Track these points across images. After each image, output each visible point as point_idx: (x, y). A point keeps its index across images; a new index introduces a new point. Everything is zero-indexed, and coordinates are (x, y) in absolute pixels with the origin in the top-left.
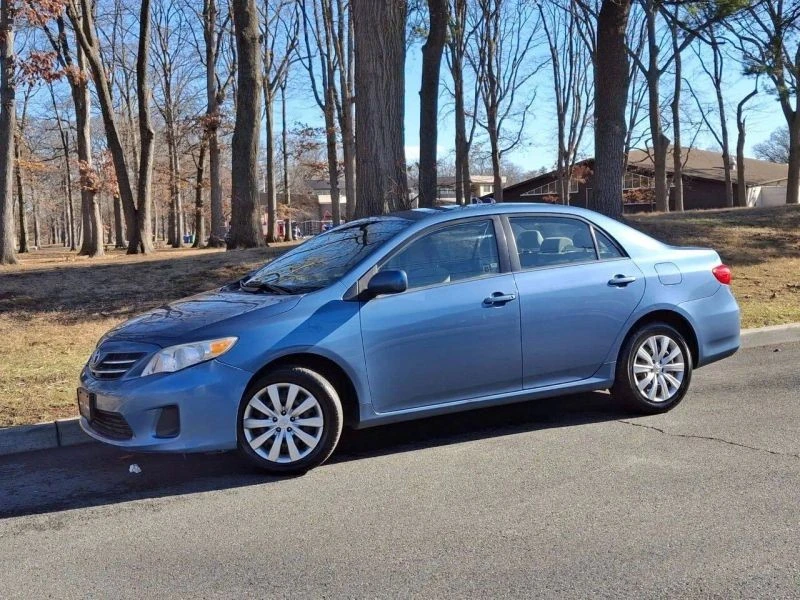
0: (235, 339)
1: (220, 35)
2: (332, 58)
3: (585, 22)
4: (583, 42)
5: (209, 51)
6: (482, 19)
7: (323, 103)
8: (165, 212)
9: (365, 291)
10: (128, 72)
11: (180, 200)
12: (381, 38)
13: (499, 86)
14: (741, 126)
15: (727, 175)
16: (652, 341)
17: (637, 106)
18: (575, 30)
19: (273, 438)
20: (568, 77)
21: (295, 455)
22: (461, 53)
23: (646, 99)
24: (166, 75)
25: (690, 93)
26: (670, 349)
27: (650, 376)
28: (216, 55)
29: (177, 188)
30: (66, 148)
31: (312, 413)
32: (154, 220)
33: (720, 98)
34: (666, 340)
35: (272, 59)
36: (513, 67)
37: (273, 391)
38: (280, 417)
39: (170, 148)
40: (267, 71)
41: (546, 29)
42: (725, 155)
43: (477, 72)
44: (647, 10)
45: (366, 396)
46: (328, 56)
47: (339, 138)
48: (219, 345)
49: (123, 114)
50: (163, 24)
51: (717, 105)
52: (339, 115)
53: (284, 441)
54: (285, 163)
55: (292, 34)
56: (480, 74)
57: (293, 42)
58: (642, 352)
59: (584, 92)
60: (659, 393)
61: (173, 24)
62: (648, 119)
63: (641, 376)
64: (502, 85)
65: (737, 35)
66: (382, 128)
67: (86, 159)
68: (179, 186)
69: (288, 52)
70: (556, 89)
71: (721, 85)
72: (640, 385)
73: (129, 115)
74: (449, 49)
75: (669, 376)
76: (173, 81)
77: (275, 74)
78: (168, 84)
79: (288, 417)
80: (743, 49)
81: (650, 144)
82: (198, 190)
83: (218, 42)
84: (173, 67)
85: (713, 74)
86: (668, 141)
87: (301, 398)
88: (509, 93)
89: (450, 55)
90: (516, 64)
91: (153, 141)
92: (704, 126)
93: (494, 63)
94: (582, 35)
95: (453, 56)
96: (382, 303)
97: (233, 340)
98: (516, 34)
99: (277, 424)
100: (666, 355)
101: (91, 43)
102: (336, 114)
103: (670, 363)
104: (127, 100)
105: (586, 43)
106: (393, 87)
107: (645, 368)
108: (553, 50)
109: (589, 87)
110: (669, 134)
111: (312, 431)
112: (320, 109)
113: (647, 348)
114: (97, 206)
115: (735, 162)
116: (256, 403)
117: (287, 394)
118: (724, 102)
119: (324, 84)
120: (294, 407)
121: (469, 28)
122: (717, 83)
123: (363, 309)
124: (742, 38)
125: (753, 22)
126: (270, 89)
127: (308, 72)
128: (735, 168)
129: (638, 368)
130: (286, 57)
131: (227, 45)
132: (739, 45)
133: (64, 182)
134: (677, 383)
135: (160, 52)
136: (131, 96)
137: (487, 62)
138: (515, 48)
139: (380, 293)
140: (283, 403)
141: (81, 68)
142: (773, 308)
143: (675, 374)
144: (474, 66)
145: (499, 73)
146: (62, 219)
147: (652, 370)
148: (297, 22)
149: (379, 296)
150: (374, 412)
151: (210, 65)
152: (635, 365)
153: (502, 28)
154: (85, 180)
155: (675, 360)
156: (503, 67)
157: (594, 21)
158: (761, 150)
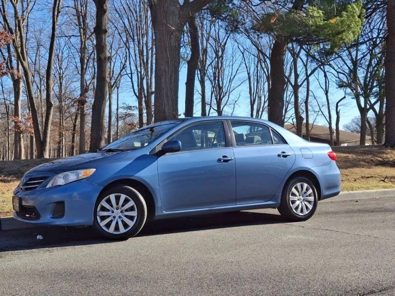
0: (95, 170)
1: (88, 61)
2: (143, 73)
3: (264, 62)
4: (263, 71)
5: (82, 67)
6: (215, 58)
7: (138, 95)
8: (56, 146)
9: (160, 151)
10: (41, 78)
11: (64, 140)
12: (168, 54)
13: (222, 91)
14: (338, 113)
15: (331, 137)
16: (299, 185)
17: (289, 103)
18: (259, 66)
19: (111, 221)
20: (255, 88)
21: (122, 230)
22: (205, 74)
23: (293, 99)
24: (60, 79)
25: (313, 97)
26: (307, 190)
27: (298, 202)
28: (86, 69)
29: (62, 134)
30: (8, 114)
31: (132, 209)
32: (50, 150)
33: (328, 100)
34: (306, 185)
35: (113, 74)
36: (230, 82)
37: (112, 197)
38: (115, 211)
39: (60, 114)
40: (110, 80)
41: (245, 64)
42: (330, 127)
43: (212, 84)
44: (293, 57)
45: (159, 203)
46: (141, 72)
47: (145, 111)
48: (86, 172)
49: (38, 98)
50: (60, 55)
51: (327, 103)
52: (145, 100)
53: (117, 223)
54: (118, 124)
55: (123, 62)
56: (213, 85)
57: (124, 66)
58: (294, 190)
59: (263, 96)
60: (302, 211)
61: (65, 55)
62: (294, 109)
63: (293, 202)
64: (224, 91)
65: (336, 71)
66: (167, 96)
67: (18, 116)
68: (64, 133)
69: (121, 71)
70: (250, 93)
71: (328, 94)
72: (293, 206)
73: (41, 98)
74: (199, 72)
75: (307, 203)
76: (64, 82)
77: (114, 81)
78: (61, 83)
79: (119, 211)
80: (339, 78)
81: (295, 120)
82: (73, 134)
83: (87, 63)
84: (64, 76)
85: (324, 89)
86: (303, 119)
87: (126, 201)
88: (227, 94)
89: (199, 76)
90: (231, 81)
91: (52, 108)
92: (320, 113)
93: (220, 80)
94: (262, 68)
95: (201, 75)
96: (168, 158)
97: (94, 170)
98: (231, 67)
99: (114, 215)
100: (305, 193)
101: (24, 60)
102: (144, 99)
103: (307, 196)
104: (40, 91)
105: (264, 72)
106: (173, 77)
107: (295, 198)
108: (249, 74)
109: (265, 93)
110: (304, 116)
111: (131, 218)
112: (136, 97)
113: (296, 188)
114: (22, 139)
115: (335, 132)
116: (103, 203)
117: (119, 199)
118: (330, 102)
119: (138, 86)
120: (123, 206)
121: (208, 63)
122: (327, 93)
123: (159, 159)
124: (338, 72)
125: (344, 65)
126: (112, 88)
127: (130, 80)
128: (335, 134)
129: (292, 198)
130: (120, 73)
131: (91, 65)
132: (337, 75)
133: (5, 130)
134: (310, 207)
135: (58, 68)
136: (42, 89)
137: (217, 79)
138: (230, 74)
139: (168, 152)
140: (117, 204)
141: (18, 72)
142: (355, 184)
143: (310, 202)
144: (211, 81)
145: (223, 85)
146: (3, 149)
147: (298, 200)
148: (126, 56)
149: (167, 154)
150: (162, 211)
151: (82, 75)
152: (290, 196)
153: (224, 63)
154: (17, 126)
155: (310, 195)
156: (225, 81)
157: (268, 61)
158: (347, 127)
